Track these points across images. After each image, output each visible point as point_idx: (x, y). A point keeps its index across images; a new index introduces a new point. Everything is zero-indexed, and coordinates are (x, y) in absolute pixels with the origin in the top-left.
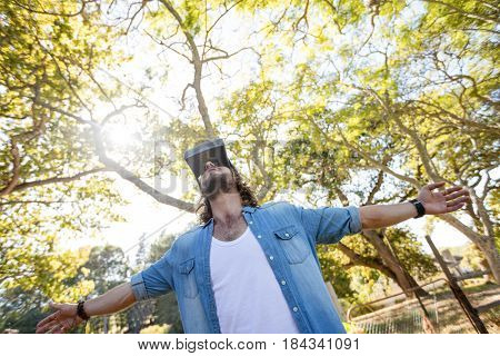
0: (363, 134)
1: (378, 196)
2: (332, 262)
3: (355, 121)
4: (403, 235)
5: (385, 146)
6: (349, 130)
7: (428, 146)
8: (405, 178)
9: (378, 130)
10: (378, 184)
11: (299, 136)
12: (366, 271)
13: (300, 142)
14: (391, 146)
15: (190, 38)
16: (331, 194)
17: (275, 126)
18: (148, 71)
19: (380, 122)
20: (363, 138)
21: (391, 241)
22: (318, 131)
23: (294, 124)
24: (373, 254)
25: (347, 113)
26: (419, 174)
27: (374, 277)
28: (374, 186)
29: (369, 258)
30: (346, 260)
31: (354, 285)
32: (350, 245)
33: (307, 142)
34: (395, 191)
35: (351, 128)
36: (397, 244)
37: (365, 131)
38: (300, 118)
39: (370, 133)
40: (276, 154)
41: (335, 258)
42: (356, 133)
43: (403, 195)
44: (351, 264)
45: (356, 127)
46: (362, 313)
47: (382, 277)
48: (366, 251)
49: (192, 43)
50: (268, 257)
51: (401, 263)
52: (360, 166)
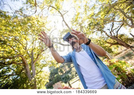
0: (105, 16)
1: (113, 28)
2: (106, 47)
3: (102, 13)
4: (123, 35)
5: (112, 16)
6: (102, 16)
7: (125, 11)
8: (120, 21)
9: (109, 13)
10: (113, 26)
11: (90, 22)
12: (115, 46)
13: (91, 23)
14: (114, 15)
15: (59, 11)
16: (101, 32)
17: (84, 22)
18: (54, 22)
19: (109, 11)
20: (106, 16)
21: (120, 38)
22: (94, 19)
23: (88, 20)
24: (116, 42)
25: (100, 12)
26: (124, 19)
27: (118, 47)
28: (112, 26)
29: (115, 43)
30: (110, 45)
31: (113, 50)
32: (110, 42)
33: (92, 23)
34: (118, 26)
35: (102, 15)
36: (122, 38)
37: (106, 15)
38: (89, 18)
39: (107, 14)
40: (86, 28)
41: (107, 45)
42: (104, 16)
43: (120, 26)
44: (111, 46)
45: (103, 15)
46: (117, 55)
47: (120, 46)
48: (114, 42)
49: (60, 12)
50: (88, 54)
51: (124, 42)
52: (107, 23)
